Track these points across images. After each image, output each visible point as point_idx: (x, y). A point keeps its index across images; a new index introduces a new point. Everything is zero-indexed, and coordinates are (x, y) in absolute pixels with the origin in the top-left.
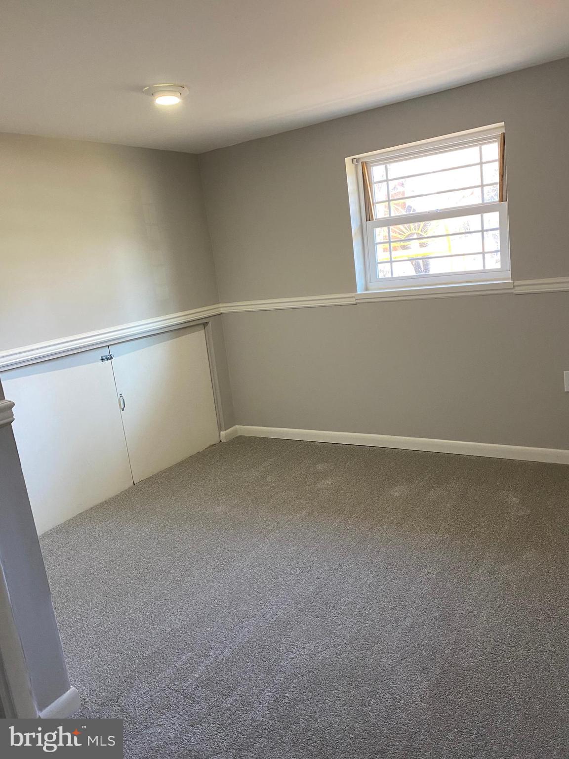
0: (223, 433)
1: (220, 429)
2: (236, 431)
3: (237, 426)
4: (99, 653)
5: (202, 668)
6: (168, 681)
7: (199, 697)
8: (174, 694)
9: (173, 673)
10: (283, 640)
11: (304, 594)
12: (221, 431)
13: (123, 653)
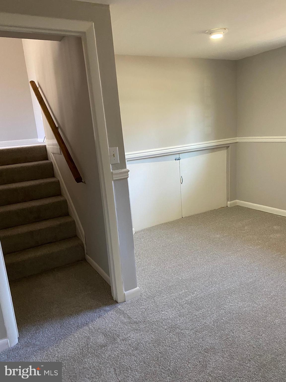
0: (229, 202)
1: (228, 200)
2: (236, 203)
3: (237, 200)
4: (151, 279)
5: (190, 297)
6: (175, 297)
7: (185, 307)
8: (176, 303)
9: (178, 295)
10: (229, 297)
11: (246, 282)
12: (228, 201)
13: (160, 282)
